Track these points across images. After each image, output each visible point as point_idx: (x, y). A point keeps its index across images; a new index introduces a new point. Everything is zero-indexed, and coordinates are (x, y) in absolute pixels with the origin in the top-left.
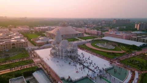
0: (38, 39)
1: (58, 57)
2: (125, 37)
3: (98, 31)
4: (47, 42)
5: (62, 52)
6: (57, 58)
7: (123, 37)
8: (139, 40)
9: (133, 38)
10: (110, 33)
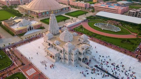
0: (14, 22)
1: (63, 60)
2: (120, 11)
3: (86, 3)
4: (30, 27)
5: (69, 54)
6: (61, 62)
7: (118, 11)
8: (138, 15)
9: (132, 12)
10: (102, 6)
